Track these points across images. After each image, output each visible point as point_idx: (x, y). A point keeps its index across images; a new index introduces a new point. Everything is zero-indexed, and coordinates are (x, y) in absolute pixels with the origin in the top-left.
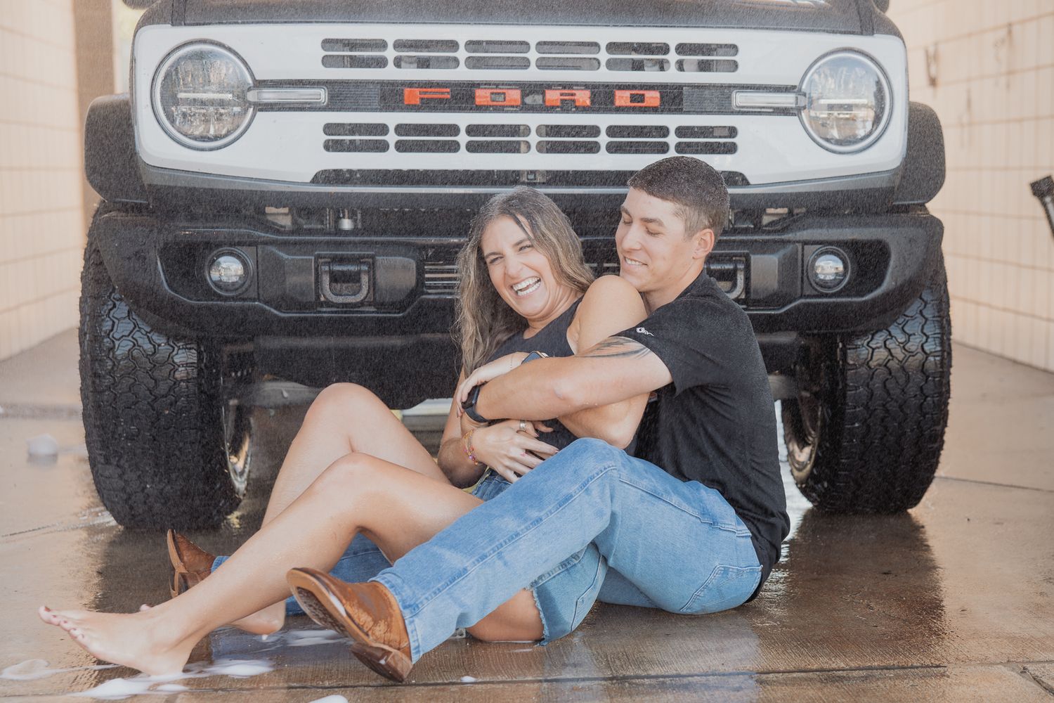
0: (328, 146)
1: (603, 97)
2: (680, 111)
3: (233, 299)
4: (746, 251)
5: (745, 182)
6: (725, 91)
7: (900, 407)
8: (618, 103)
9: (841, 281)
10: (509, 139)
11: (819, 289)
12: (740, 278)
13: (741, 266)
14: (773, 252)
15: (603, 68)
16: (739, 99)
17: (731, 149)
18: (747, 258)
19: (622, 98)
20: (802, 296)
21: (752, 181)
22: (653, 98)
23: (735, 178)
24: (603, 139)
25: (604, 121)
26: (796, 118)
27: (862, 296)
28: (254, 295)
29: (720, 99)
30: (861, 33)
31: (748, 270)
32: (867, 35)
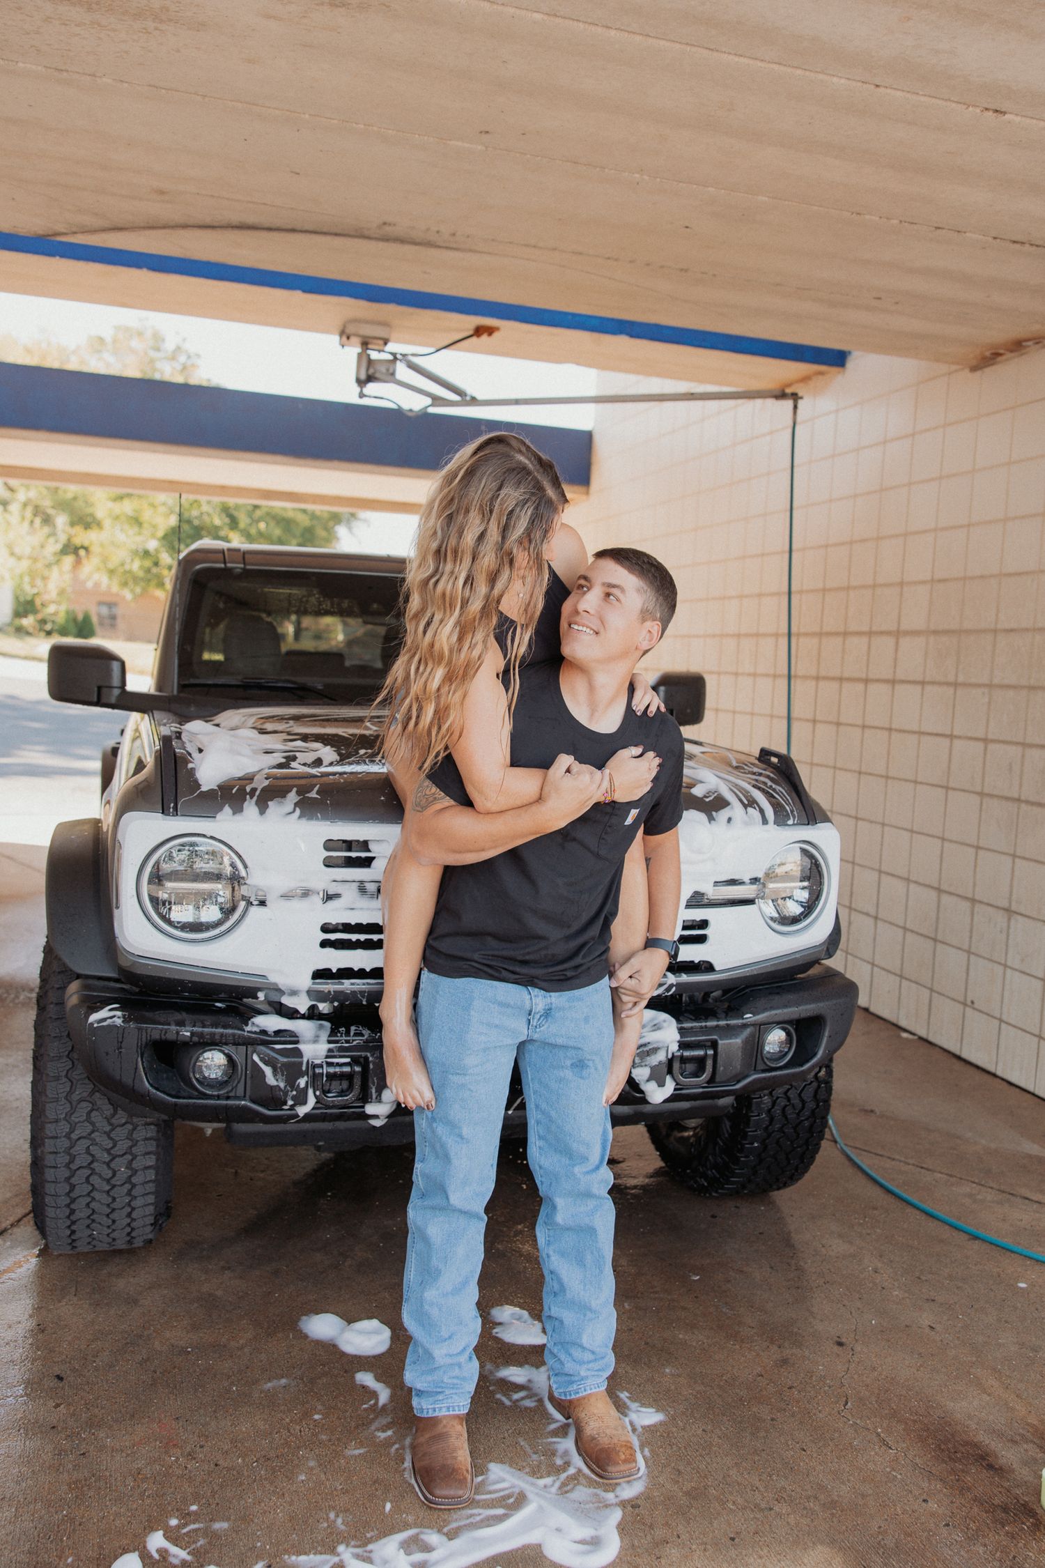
0: (324, 944)
3: (218, 1097)
4: (715, 1037)
5: (712, 969)
7: (795, 1128)
11: (768, 1063)
12: (709, 1063)
13: (709, 1051)
14: (736, 1036)
16: (711, 893)
17: (704, 939)
18: (714, 1045)
20: (756, 1070)
21: (717, 968)
23: (708, 967)
26: (754, 906)
27: (802, 1065)
28: (240, 1091)
30: (808, 824)
31: (715, 1056)
32: (813, 825)
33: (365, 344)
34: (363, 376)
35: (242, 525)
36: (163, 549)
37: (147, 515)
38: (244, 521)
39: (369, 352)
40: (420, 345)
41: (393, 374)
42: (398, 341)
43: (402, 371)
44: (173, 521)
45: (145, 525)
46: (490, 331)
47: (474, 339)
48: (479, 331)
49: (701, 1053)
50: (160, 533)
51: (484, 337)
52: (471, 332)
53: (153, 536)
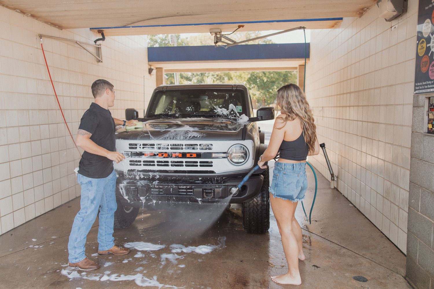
0: (131, 165)
1: (184, 155)
2: (201, 158)
4: (214, 188)
5: (215, 173)
6: (211, 153)
8: (187, 156)
9: (236, 194)
10: (166, 164)
12: (213, 194)
13: (212, 191)
14: (220, 188)
15: (184, 149)
16: (214, 155)
17: (212, 166)
19: (188, 155)
20: (227, 197)
22: (195, 156)
23: (212, 172)
24: (184, 164)
25: (184, 160)
26: (226, 159)
27: (241, 197)
29: (209, 155)
30: (242, 140)
31: (214, 192)
32: (243, 140)
33: (216, 34)
34: (215, 41)
35: (267, 75)
36: (247, 84)
37: (243, 75)
38: (267, 74)
39: (217, 35)
40: (229, 31)
41: (221, 40)
42: (224, 32)
43: (223, 39)
44: (249, 76)
45: (243, 78)
46: (243, 26)
47: (239, 29)
48: (239, 27)
49: (210, 191)
50: (246, 80)
51: (241, 28)
52: (238, 28)
53: (244, 81)
